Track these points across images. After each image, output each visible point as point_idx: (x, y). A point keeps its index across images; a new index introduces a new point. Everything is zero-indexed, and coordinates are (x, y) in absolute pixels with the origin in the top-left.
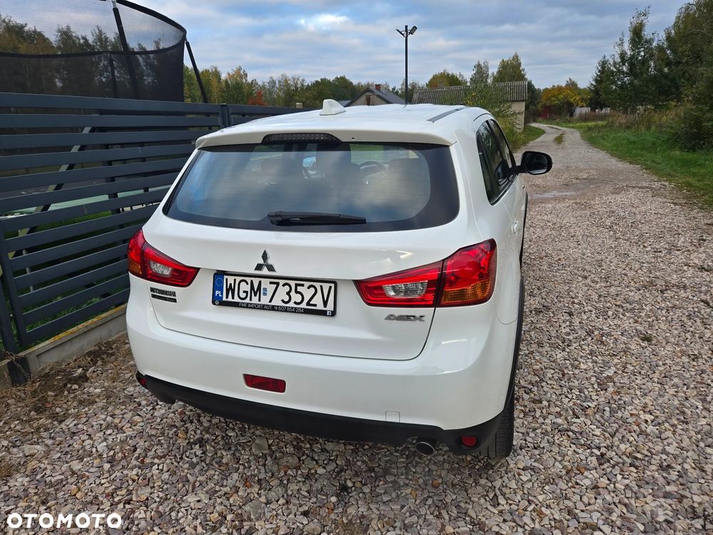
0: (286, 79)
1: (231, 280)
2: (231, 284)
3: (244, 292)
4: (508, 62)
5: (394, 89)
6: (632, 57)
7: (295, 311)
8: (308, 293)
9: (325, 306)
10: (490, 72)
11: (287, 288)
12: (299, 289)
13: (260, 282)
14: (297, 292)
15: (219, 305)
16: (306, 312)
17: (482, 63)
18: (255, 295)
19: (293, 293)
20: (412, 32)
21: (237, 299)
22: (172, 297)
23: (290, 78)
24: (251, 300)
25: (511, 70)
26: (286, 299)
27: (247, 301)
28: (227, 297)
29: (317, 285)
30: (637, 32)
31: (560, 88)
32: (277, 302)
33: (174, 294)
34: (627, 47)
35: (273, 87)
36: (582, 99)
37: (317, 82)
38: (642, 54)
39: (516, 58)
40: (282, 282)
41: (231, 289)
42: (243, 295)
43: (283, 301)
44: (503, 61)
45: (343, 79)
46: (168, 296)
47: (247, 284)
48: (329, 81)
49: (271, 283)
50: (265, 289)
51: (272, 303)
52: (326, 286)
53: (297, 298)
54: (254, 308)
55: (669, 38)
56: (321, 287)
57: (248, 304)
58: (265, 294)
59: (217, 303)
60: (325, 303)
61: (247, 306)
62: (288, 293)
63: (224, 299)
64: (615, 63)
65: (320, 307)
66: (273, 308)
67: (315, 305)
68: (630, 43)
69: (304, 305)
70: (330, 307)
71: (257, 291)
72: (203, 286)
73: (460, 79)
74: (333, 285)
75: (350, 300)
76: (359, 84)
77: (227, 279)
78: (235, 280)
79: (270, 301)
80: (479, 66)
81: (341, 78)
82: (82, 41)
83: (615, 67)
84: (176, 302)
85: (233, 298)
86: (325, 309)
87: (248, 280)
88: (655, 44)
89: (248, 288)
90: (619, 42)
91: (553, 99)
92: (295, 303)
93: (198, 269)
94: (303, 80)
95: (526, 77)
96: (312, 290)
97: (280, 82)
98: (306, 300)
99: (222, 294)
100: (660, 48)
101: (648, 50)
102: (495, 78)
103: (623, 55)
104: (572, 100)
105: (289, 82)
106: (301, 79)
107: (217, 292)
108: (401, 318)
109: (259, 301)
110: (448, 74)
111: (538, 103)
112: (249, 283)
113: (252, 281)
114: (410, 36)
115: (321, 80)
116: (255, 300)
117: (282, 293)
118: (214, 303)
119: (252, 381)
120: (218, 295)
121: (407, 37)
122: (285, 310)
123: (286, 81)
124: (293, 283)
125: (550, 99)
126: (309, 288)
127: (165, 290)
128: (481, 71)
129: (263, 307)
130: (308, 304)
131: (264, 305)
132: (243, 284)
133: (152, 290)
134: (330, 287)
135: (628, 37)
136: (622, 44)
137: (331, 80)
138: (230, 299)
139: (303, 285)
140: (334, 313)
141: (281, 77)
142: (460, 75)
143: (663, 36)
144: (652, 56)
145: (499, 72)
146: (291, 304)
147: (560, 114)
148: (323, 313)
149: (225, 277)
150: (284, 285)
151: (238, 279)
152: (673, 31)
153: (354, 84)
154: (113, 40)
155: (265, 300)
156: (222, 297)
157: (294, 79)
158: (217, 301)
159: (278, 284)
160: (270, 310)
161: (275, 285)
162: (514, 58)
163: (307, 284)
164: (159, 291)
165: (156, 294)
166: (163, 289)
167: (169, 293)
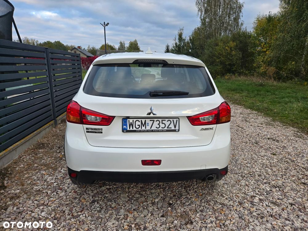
0: (27, 40)
1: (131, 121)
2: (131, 123)
3: (138, 125)
4: (133, 42)
5: (84, 49)
6: (179, 45)
7: (162, 131)
8: (167, 123)
9: (175, 128)
10: (126, 46)
11: (158, 122)
12: (163, 122)
13: (145, 121)
14: (162, 123)
15: (126, 132)
16: (167, 131)
18: (143, 126)
19: (161, 124)
20: (107, 25)
21: (134, 129)
22: (100, 131)
24: (141, 128)
25: (134, 46)
26: (158, 126)
27: (140, 129)
28: (130, 128)
29: (171, 120)
30: (180, 36)
32: (154, 128)
33: (102, 129)
34: (177, 41)
37: (45, 43)
38: (182, 44)
39: (136, 41)
40: (155, 120)
41: (131, 125)
42: (137, 127)
43: (156, 127)
44: (131, 42)
45: (59, 42)
46: (98, 131)
47: (139, 122)
48: (51, 43)
49: (150, 120)
50: (148, 123)
51: (152, 129)
52: (175, 120)
53: (163, 126)
54: (144, 132)
55: (190, 39)
56: (173, 120)
57: (140, 130)
58: (148, 125)
59: (125, 131)
60: (175, 127)
61: (140, 131)
62: (159, 124)
63: (128, 129)
64: (174, 46)
65: (173, 128)
66: (152, 131)
67: (171, 128)
68: (178, 40)
69: (166, 128)
70: (177, 128)
71: (144, 124)
72: (117, 125)
73: (114, 47)
74: (178, 119)
75: (185, 125)
76: (67, 45)
77: (129, 121)
78: (133, 121)
79: (151, 128)
80: (121, 43)
81: (58, 42)
83: (174, 48)
84: (102, 132)
85: (133, 128)
86: (175, 129)
87: (140, 120)
88: (186, 41)
89: (140, 124)
90: (175, 39)
92: (162, 128)
93: (115, 117)
94: (37, 41)
95: (140, 49)
96: (169, 122)
97: (24, 41)
98: (167, 126)
99: (127, 127)
100: (188, 43)
101: (184, 43)
102: (128, 48)
103: (176, 44)
105: (29, 41)
106: (36, 40)
107: (124, 127)
108: (206, 129)
109: (146, 128)
110: (109, 45)
112: (140, 121)
113: (141, 120)
114: (106, 27)
115: (47, 41)
116: (143, 128)
117: (156, 124)
118: (123, 131)
119: (145, 163)
121: (105, 27)
122: (158, 131)
124: (160, 120)
126: (168, 121)
127: (96, 128)
128: (122, 45)
129: (148, 131)
130: (168, 128)
131: (148, 130)
132: (137, 122)
133: (87, 129)
134: (177, 120)
135: (177, 37)
136: (175, 40)
138: (131, 129)
139: (165, 120)
140: (179, 130)
141: (24, 38)
143: (188, 38)
144: (185, 45)
145: (130, 46)
146: (160, 129)
148: (174, 131)
149: (128, 120)
150: (156, 121)
151: (135, 120)
152: (191, 37)
153: (65, 45)
155: (148, 128)
156: (127, 128)
157: (32, 40)
158: (124, 130)
159: (154, 121)
160: (151, 132)
161: (153, 121)
162: (135, 41)
163: (167, 120)
164: (92, 129)
165: (89, 130)
166: (94, 128)
167: (99, 129)
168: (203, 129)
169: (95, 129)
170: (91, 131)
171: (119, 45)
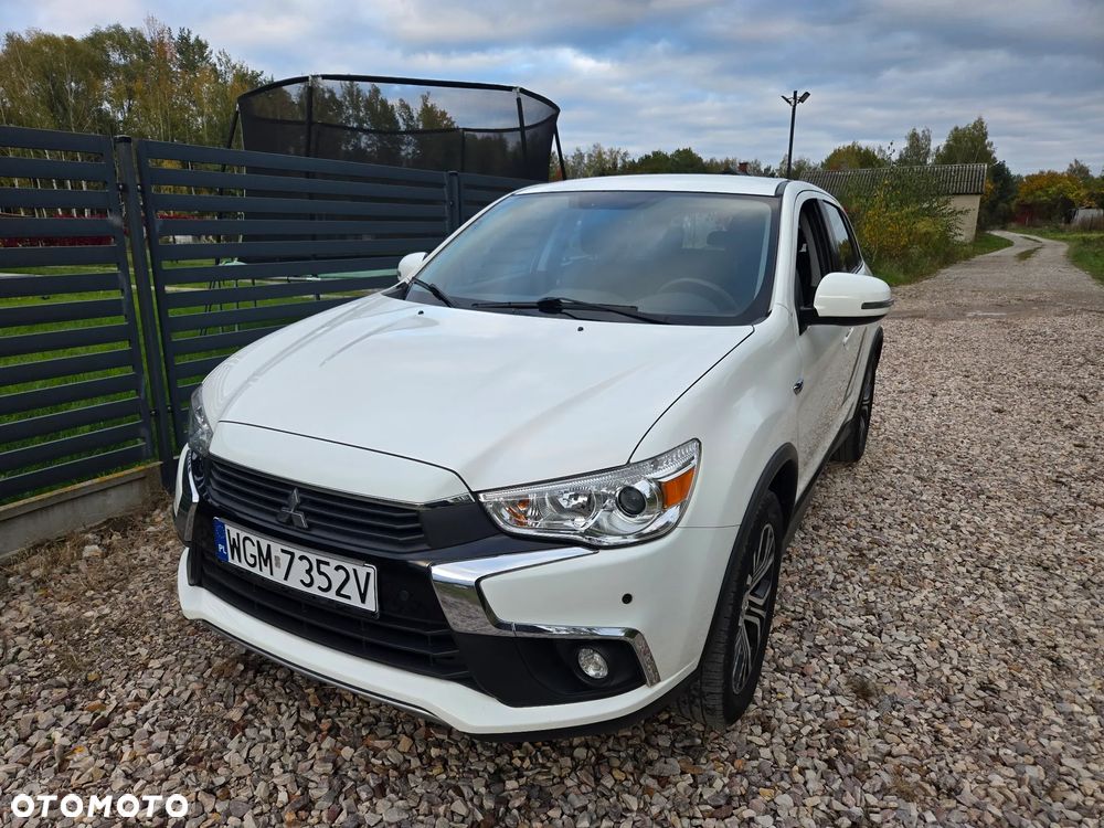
0: (600, 152)
4: (964, 130)
5: (767, 170)
10: (933, 147)
17: (919, 131)
23: (606, 150)
25: (970, 144)
31: (1052, 177)
35: (579, 164)
36: (1091, 196)
37: (647, 157)
39: (979, 125)
44: (956, 129)
45: (688, 152)
48: (665, 156)
73: (879, 157)
76: (712, 160)
80: (914, 137)
81: (685, 151)
82: (327, 95)
91: (1039, 193)
94: (625, 154)
95: (995, 155)
97: (590, 156)
102: (939, 156)
104: (1071, 196)
105: (604, 156)
106: (622, 151)
110: (860, 149)
111: (1013, 199)
115: (654, 153)
123: (600, 154)
125: (1032, 192)
128: (917, 144)
137: (669, 154)
141: (592, 149)
142: (880, 150)
145: (948, 147)
147: (1050, 218)
153: (704, 160)
154: (368, 94)
157: (611, 152)
162: (975, 126)
171: (904, 144)
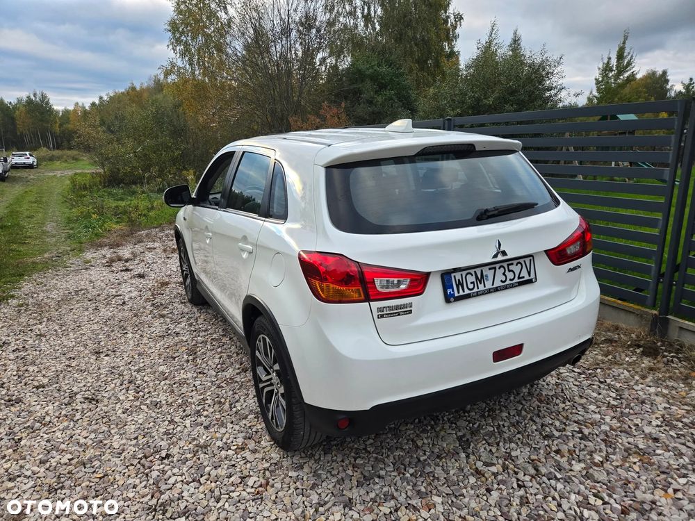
1: (458, 276)
2: (459, 280)
3: (471, 283)
7: (512, 286)
8: (516, 269)
9: (530, 276)
11: (502, 269)
12: (511, 268)
13: (482, 271)
14: (510, 271)
15: (455, 301)
16: (520, 284)
18: (481, 283)
19: (507, 273)
21: (467, 292)
22: (408, 309)
24: (478, 288)
26: (504, 278)
27: (476, 290)
28: (459, 293)
29: (522, 261)
32: (498, 284)
33: (410, 305)
40: (497, 266)
41: (459, 284)
42: (471, 286)
43: (502, 281)
46: (401, 310)
47: (472, 275)
49: (490, 269)
50: (487, 276)
51: (495, 286)
52: (527, 260)
54: (483, 294)
56: (525, 261)
57: (477, 292)
58: (487, 280)
59: (452, 300)
60: (529, 274)
61: (478, 294)
62: (504, 274)
63: (456, 294)
65: (527, 277)
66: (497, 290)
67: (524, 277)
69: (516, 280)
70: (533, 275)
71: (481, 279)
72: (434, 288)
74: (531, 258)
75: (544, 267)
77: (455, 276)
78: (462, 275)
79: (493, 285)
84: (410, 312)
85: (464, 291)
86: (530, 278)
87: (472, 271)
89: (474, 279)
92: (511, 280)
93: (430, 273)
96: (520, 266)
98: (517, 275)
99: (453, 291)
107: (449, 291)
108: (574, 269)
109: (485, 287)
113: (475, 272)
116: (481, 287)
120: (450, 293)
122: (506, 288)
124: (505, 264)
126: (517, 265)
127: (399, 304)
129: (489, 291)
130: (519, 278)
131: (490, 289)
132: (469, 276)
133: (379, 309)
134: (530, 260)
138: (461, 293)
139: (512, 264)
140: (536, 279)
146: (508, 282)
148: (530, 282)
149: (453, 275)
150: (499, 268)
151: (464, 273)
155: (489, 285)
156: (454, 293)
158: (448, 299)
159: (495, 268)
160: (495, 291)
161: (493, 270)
163: (515, 262)
164: (390, 308)
165: (385, 313)
166: (396, 304)
167: (405, 306)
168: (571, 270)
169: (397, 307)
170: (388, 312)
